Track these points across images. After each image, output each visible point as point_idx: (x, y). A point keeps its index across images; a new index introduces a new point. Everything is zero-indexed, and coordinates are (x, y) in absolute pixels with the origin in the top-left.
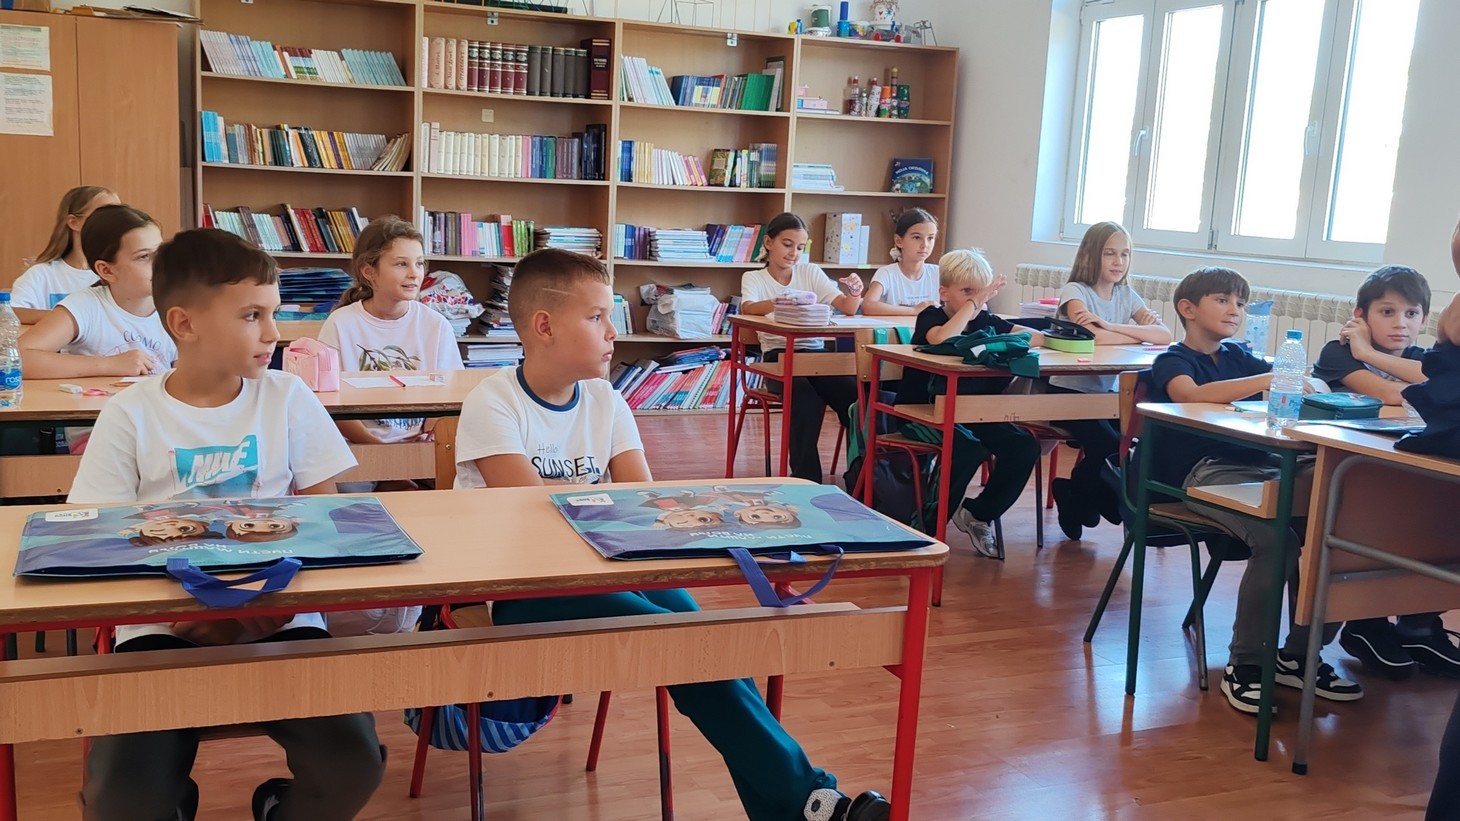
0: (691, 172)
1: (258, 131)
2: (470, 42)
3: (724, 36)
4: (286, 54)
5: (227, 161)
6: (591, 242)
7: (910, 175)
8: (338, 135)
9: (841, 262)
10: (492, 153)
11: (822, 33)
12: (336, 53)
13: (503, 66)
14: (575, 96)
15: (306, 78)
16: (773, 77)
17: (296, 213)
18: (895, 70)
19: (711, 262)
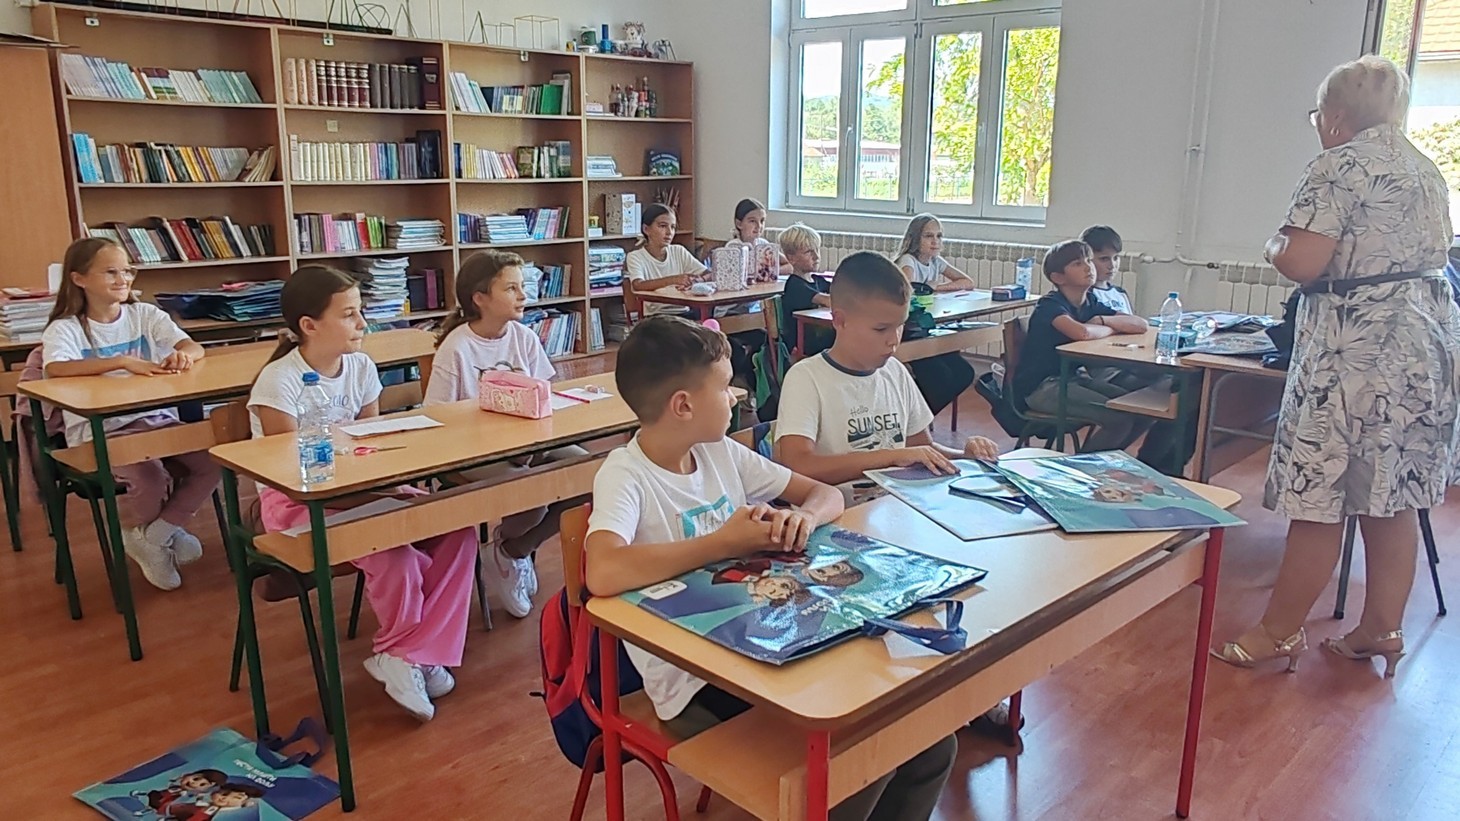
0: (505, 167)
1: (132, 150)
2: (317, 61)
3: (518, 53)
4: (144, 75)
5: (103, 181)
6: (435, 231)
7: (664, 161)
8: (203, 150)
9: (624, 232)
10: (345, 159)
11: (592, 50)
12: (191, 74)
13: (348, 82)
14: (411, 107)
15: (166, 98)
16: (562, 87)
17: (171, 225)
18: (645, 79)
19: (530, 240)
